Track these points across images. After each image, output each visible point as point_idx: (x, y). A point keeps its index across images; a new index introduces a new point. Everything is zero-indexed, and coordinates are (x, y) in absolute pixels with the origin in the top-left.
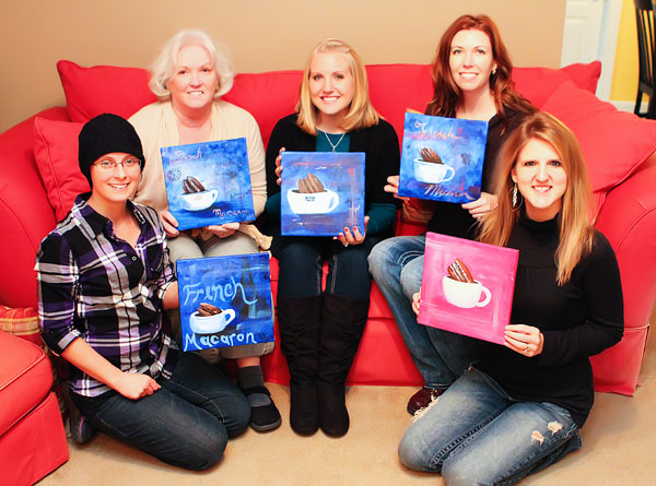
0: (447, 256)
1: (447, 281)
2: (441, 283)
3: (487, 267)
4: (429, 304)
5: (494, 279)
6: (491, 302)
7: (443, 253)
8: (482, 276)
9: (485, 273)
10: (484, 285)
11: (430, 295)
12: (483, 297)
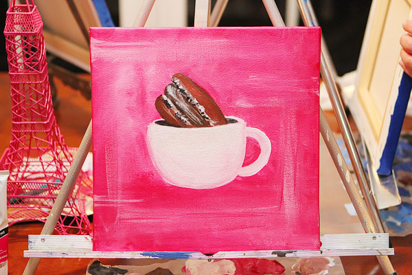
0: (151, 72)
1: (158, 135)
2: (142, 142)
3: (254, 79)
4: (119, 201)
5: (274, 102)
6: (274, 160)
7: (139, 68)
8: (242, 103)
9: (250, 93)
10: (251, 123)
11: (119, 176)
12: (253, 151)
